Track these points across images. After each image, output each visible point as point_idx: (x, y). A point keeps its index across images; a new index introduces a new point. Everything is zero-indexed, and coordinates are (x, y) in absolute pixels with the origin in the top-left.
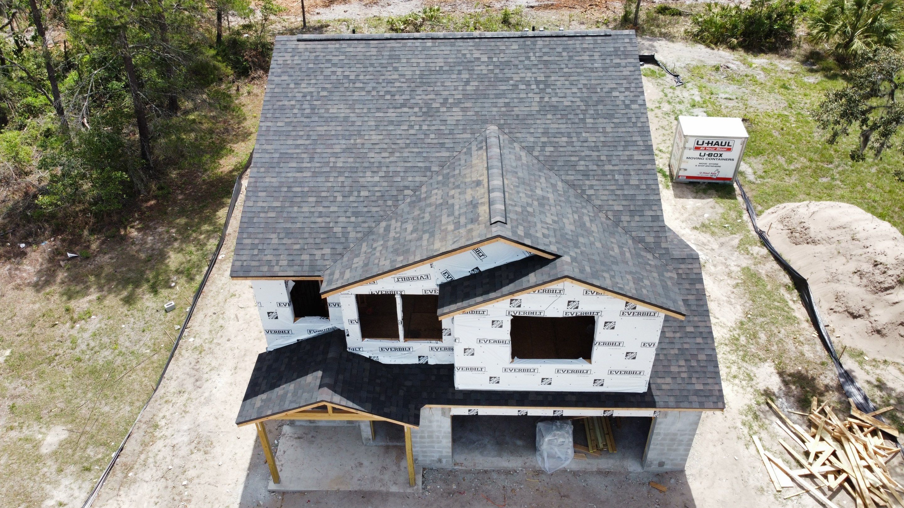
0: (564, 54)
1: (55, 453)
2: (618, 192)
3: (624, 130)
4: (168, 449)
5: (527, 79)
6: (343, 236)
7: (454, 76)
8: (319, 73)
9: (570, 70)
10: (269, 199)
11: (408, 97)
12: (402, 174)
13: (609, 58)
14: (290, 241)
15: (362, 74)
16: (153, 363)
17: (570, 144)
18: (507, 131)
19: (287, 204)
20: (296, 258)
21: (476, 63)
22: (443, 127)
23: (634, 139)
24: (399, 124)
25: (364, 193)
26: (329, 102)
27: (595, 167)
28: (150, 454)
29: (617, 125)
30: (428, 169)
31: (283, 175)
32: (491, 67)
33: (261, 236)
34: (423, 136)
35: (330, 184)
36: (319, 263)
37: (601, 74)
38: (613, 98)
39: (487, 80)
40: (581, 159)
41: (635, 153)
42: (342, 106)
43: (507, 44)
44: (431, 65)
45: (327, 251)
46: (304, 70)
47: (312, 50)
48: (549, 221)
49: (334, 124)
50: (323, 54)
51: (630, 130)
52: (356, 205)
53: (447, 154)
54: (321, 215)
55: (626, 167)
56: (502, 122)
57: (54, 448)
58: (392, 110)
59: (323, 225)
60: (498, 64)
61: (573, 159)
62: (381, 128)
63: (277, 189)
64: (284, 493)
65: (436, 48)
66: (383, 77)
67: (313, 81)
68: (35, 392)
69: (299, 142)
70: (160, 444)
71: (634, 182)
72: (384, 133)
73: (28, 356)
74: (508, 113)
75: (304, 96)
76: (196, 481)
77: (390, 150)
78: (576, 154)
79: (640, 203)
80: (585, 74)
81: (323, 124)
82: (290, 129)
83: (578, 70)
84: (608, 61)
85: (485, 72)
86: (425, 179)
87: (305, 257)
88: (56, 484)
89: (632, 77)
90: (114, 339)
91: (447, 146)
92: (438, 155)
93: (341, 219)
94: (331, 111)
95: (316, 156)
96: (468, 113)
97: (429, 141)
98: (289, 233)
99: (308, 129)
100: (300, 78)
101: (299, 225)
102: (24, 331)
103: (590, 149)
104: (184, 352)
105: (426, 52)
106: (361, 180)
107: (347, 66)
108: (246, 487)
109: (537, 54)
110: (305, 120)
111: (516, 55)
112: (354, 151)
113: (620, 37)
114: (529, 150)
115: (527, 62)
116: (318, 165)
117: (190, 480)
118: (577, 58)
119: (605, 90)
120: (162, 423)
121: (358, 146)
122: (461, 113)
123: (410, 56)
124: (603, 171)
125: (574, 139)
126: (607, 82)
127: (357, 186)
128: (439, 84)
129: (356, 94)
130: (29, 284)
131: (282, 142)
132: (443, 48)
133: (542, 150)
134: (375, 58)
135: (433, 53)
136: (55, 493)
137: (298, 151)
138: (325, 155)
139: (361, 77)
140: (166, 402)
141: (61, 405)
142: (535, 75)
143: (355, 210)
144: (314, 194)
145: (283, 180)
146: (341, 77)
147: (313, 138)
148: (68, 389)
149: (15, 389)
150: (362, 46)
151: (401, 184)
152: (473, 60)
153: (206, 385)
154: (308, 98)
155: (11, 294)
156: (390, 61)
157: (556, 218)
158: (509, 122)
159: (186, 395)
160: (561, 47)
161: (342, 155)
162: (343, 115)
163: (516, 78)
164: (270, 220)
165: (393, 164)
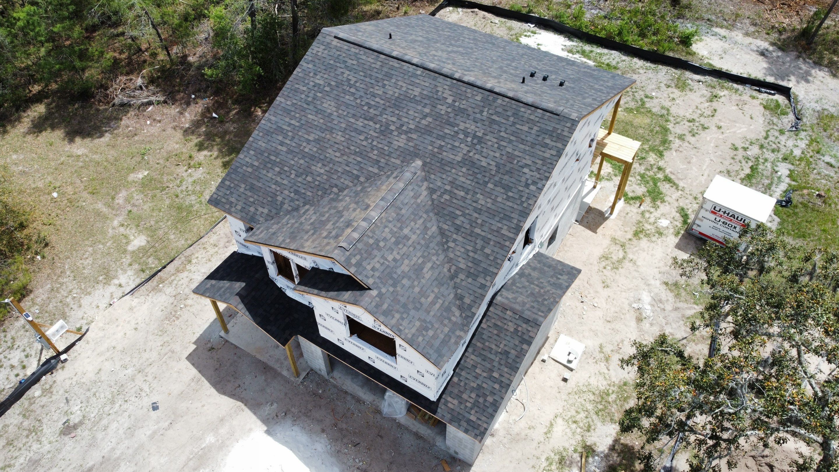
0: (512, 119)
1: (134, 252)
2: (471, 254)
3: (510, 204)
4: (188, 279)
5: (469, 131)
6: (281, 204)
7: (419, 108)
8: (333, 70)
9: (506, 136)
10: (254, 158)
11: (378, 113)
12: (339, 174)
13: (543, 136)
14: (250, 194)
15: (360, 81)
16: (213, 217)
17: (464, 199)
18: (426, 169)
19: (262, 166)
20: (247, 207)
21: (441, 102)
22: (386, 148)
23: (513, 215)
24: (360, 133)
25: (309, 179)
26: (327, 98)
27: (468, 227)
28: (177, 279)
29: (508, 198)
30: (358, 177)
31: (270, 143)
32: (449, 110)
33: (236, 182)
34: (369, 150)
35: (293, 162)
36: (257, 217)
37: (527, 148)
38: (521, 174)
39: (440, 119)
40: (464, 215)
41: (505, 227)
42: (333, 104)
43: (475, 93)
44: (410, 92)
45: (266, 211)
46: (325, 64)
47: (339, 49)
48: (390, 258)
49: (320, 116)
50: (344, 55)
51: (515, 206)
52: (299, 185)
53: (376, 171)
54: (276, 183)
55: (489, 236)
56: (428, 160)
57: (135, 248)
58: (361, 120)
59: (273, 191)
60: (456, 109)
61: (458, 212)
62: (347, 132)
63: (261, 154)
64: (227, 341)
65: (422, 78)
66: (372, 90)
67: (326, 76)
68: (145, 207)
69: (293, 122)
70: (186, 274)
71: (487, 251)
72: (347, 136)
73: (155, 181)
74: (437, 155)
75: (314, 86)
76: (188, 308)
77: (343, 152)
78: (462, 209)
79: (481, 269)
80: (515, 143)
81: (314, 113)
82: (293, 109)
83: (512, 138)
84: (540, 139)
85: (443, 112)
86: (351, 184)
87: (252, 209)
88: (125, 271)
89: (549, 161)
90: (203, 190)
91: (381, 164)
92: (371, 169)
93: (286, 192)
94: (324, 105)
95: (297, 137)
96: (410, 144)
97: (371, 155)
98: (252, 188)
99: (303, 113)
100: (319, 70)
101: (260, 185)
102: (161, 161)
103: (476, 210)
105: (412, 79)
106: (313, 168)
107: (355, 71)
108: (210, 326)
109: (490, 112)
110: (305, 106)
111: (474, 106)
112: (321, 143)
113: (565, 119)
114: (432, 191)
115: (478, 116)
116: (294, 144)
117: (186, 306)
118: (518, 126)
119: (520, 164)
120: (194, 261)
121: (326, 140)
122: (405, 141)
123: (399, 78)
124: (472, 232)
125: (469, 197)
126: (527, 157)
127: (307, 171)
128: (405, 110)
129: (347, 97)
130: (181, 128)
131: (283, 118)
132: (426, 79)
133: (441, 196)
134: (375, 70)
135: (418, 81)
136: (121, 277)
137: (289, 129)
138: (302, 139)
139: (358, 84)
140: (204, 248)
141: (152, 223)
142: (477, 129)
143: (297, 188)
144: (280, 166)
145: (269, 147)
146: (345, 79)
147: (302, 122)
148: (161, 214)
149: (137, 200)
150: (373, 57)
151: (335, 182)
152: (441, 98)
154: (316, 89)
155: (170, 131)
156: (384, 78)
157: (398, 257)
158: (433, 162)
159: (217, 249)
160: (513, 111)
161: (313, 143)
162: (329, 111)
163: (462, 126)
164: (247, 174)
165: (338, 164)
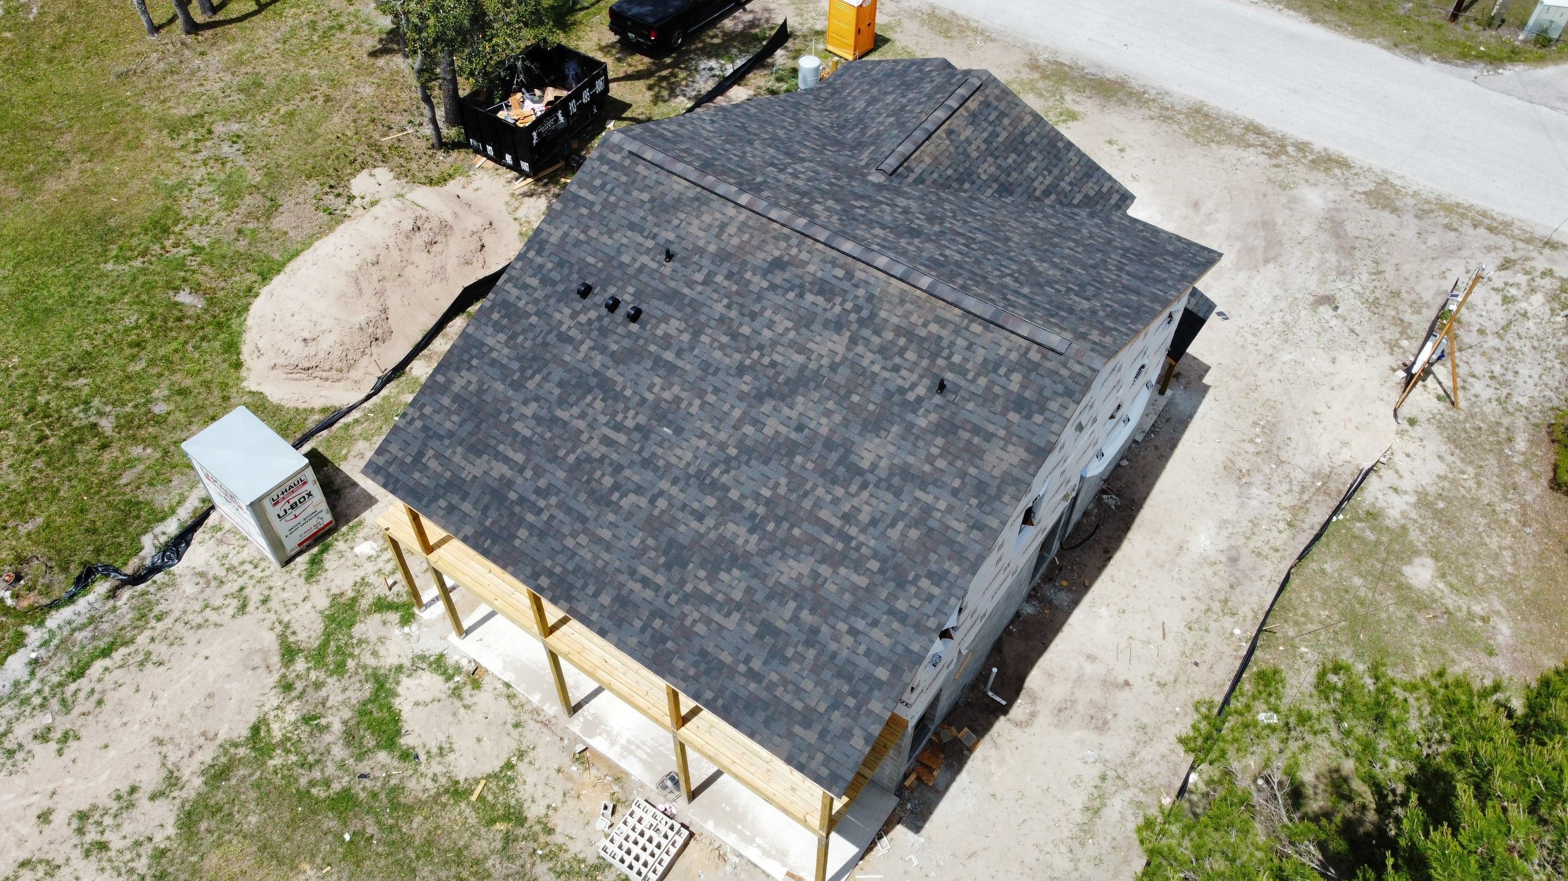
74: (843, 176)
85: (832, 202)
96: (888, 196)
104: (1250, 615)
120: (1282, 525)
122: (897, 200)
140: (1277, 551)
142: (776, 173)
153: (1224, 545)
163: (800, 182)
